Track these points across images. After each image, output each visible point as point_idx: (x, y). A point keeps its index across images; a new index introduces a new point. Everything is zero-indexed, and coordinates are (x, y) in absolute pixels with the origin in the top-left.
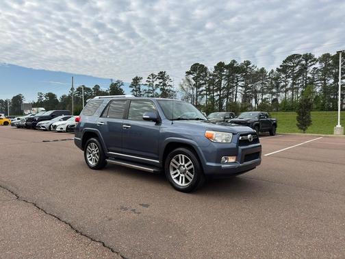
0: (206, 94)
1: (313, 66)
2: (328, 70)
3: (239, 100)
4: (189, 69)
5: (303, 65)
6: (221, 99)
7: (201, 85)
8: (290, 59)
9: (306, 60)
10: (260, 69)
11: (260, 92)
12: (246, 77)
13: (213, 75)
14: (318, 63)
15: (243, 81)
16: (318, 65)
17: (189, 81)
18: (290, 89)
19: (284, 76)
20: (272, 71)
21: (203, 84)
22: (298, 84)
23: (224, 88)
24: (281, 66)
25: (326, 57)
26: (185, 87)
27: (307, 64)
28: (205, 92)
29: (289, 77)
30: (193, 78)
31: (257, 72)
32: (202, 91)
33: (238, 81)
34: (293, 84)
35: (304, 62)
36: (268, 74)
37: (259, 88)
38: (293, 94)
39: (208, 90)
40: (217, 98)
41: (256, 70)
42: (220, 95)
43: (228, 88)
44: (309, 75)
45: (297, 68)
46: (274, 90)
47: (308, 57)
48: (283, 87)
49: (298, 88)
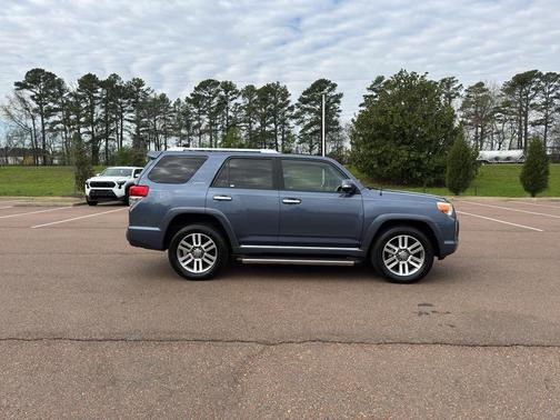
0: (65, 130)
1: (235, 101)
2: (254, 109)
3: (128, 142)
4: (22, 79)
5: (222, 97)
6: (95, 140)
7: (50, 112)
8: (204, 85)
9: (226, 92)
10: (158, 94)
11: (161, 132)
12: (138, 106)
13: (76, 96)
14: (241, 97)
15: (132, 111)
16: (240, 100)
17: (23, 101)
18: (205, 131)
19: (196, 110)
20: (178, 102)
21: (56, 110)
22: (217, 125)
23: (99, 120)
24: (192, 95)
25: (250, 91)
26: (14, 112)
27: (227, 97)
28: (60, 126)
29: (204, 113)
30: (32, 97)
31: (155, 99)
32: (55, 123)
33: (124, 111)
34: (211, 124)
35: (223, 93)
36: (172, 105)
37: (159, 126)
38: (211, 140)
39: (66, 121)
40: (86, 138)
41: (152, 96)
42: (91, 133)
43: (106, 122)
44: (230, 114)
45: (215, 101)
46: (183, 131)
47: (228, 87)
48: (196, 127)
49: (216, 131)
